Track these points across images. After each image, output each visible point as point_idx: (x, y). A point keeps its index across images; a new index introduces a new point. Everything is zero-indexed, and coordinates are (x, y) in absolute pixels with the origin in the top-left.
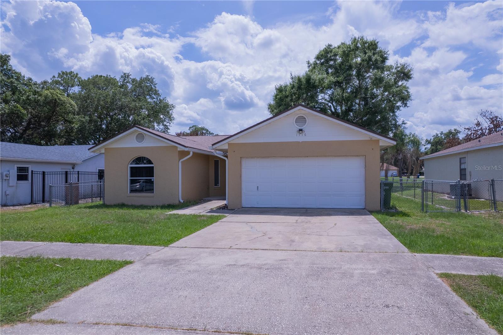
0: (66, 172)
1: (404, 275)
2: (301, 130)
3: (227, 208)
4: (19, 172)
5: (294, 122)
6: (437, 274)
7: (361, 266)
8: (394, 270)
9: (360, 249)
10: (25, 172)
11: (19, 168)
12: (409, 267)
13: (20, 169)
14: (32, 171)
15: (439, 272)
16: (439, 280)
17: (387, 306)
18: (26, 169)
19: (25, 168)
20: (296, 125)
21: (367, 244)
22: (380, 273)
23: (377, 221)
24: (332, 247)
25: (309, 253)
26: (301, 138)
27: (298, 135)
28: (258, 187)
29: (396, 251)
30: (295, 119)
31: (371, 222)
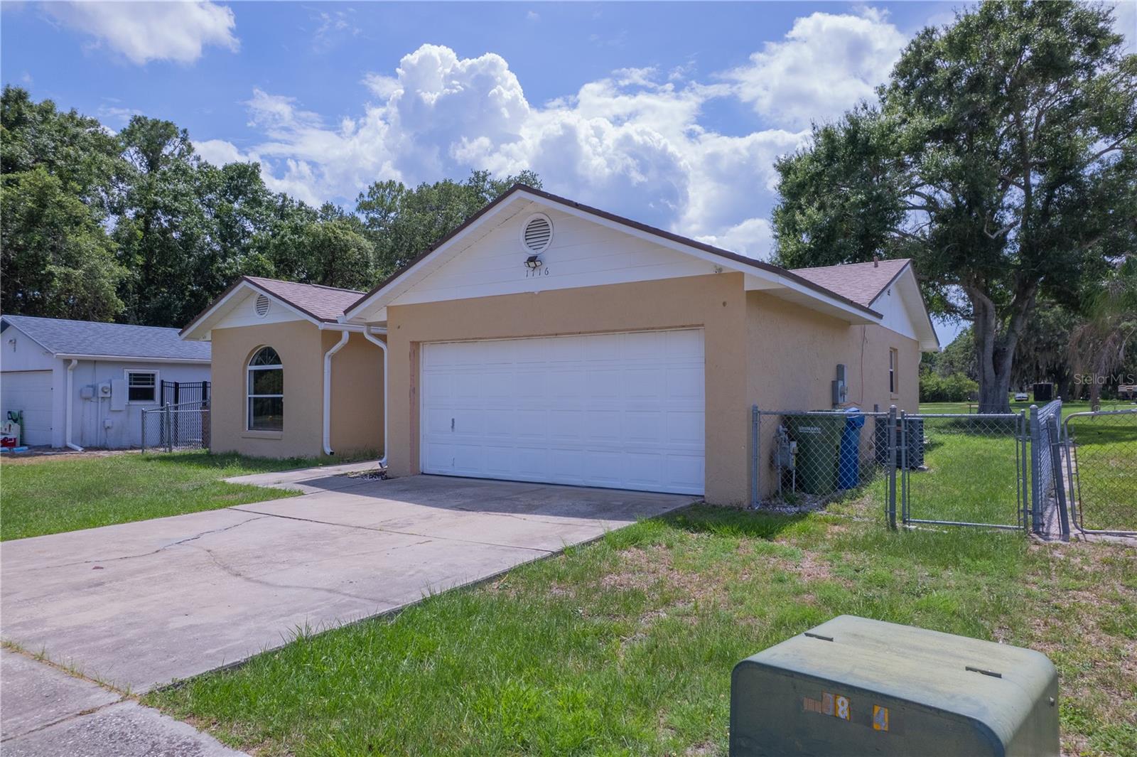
0: (205, 384)
4: (134, 384)
5: (523, 238)
10: (149, 384)
11: (135, 375)
13: (135, 378)
14: (162, 382)
18: (149, 378)
19: (149, 375)
26: (536, 283)
27: (530, 273)
28: (453, 420)
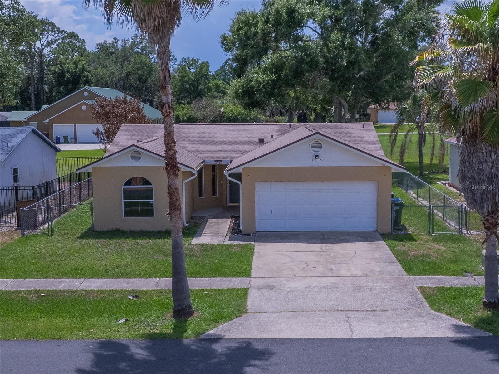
1: (401, 288)
2: (317, 156)
3: (241, 232)
5: (310, 148)
6: (417, 287)
7: (379, 284)
8: (397, 286)
9: (377, 274)
12: (404, 284)
15: (418, 286)
16: (417, 290)
17: (392, 301)
20: (311, 150)
21: (381, 270)
22: (389, 288)
23: (388, 248)
24: (359, 273)
25: (347, 278)
26: (316, 163)
27: (314, 160)
28: (272, 210)
29: (399, 275)
30: (311, 144)
31: (383, 249)
